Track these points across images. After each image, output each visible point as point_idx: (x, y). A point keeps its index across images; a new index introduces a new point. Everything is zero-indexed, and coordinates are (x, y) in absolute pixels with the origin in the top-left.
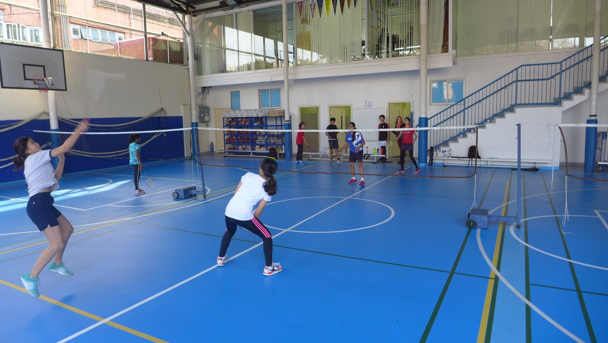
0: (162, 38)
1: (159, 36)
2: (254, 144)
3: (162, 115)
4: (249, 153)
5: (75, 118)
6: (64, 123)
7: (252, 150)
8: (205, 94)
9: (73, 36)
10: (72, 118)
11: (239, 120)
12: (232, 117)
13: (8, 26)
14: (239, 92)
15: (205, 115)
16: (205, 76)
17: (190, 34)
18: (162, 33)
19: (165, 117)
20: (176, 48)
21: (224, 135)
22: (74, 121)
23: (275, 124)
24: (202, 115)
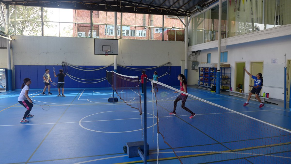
0: (173, 29)
1: (172, 28)
2: (210, 83)
3: (169, 65)
4: (206, 88)
5: (126, 65)
6: (122, 67)
7: (209, 86)
8: (197, 55)
9: (155, 32)
10: (125, 65)
11: (206, 69)
12: (204, 67)
13: (131, 31)
14: (210, 54)
15: (195, 66)
16: (192, 46)
17: (186, 26)
18: (173, 27)
19: (171, 66)
20: (181, 33)
21: (199, 76)
22: (126, 67)
23: (224, 72)
24: (193, 66)
